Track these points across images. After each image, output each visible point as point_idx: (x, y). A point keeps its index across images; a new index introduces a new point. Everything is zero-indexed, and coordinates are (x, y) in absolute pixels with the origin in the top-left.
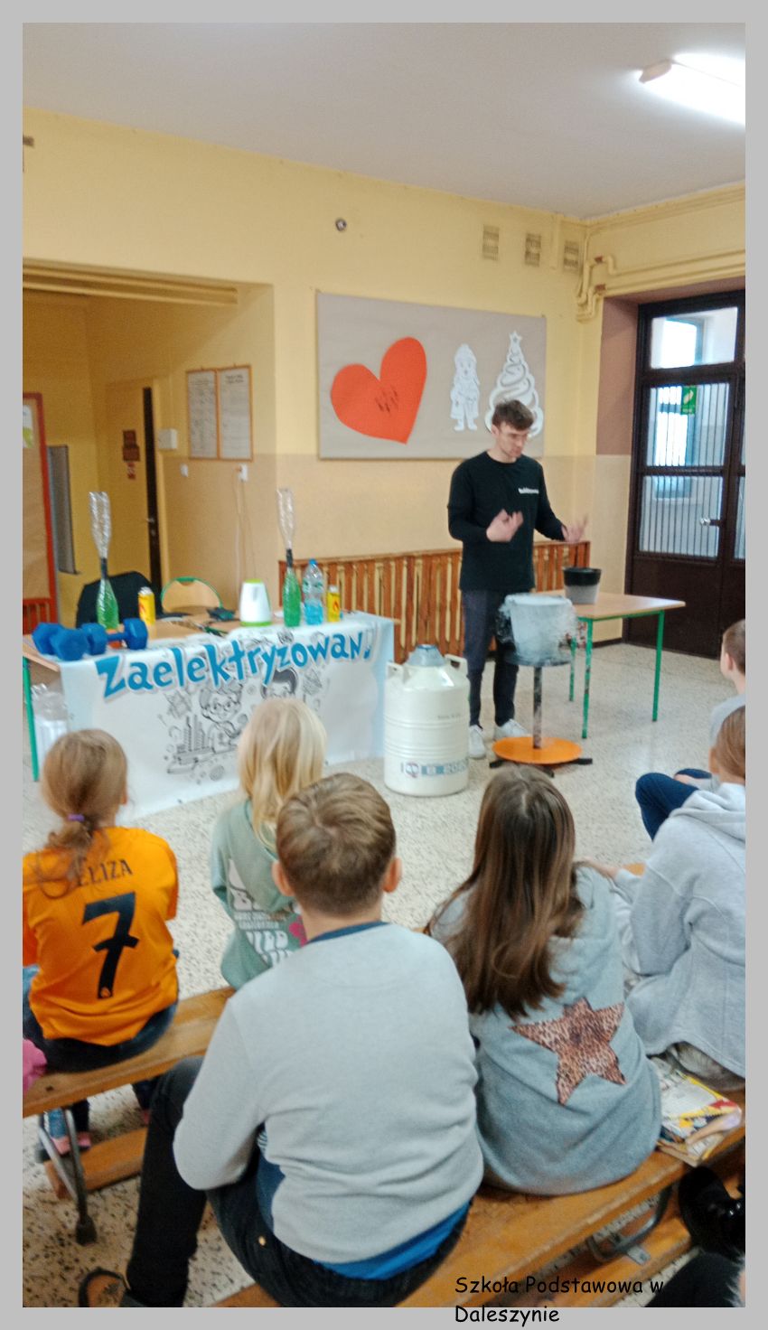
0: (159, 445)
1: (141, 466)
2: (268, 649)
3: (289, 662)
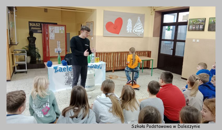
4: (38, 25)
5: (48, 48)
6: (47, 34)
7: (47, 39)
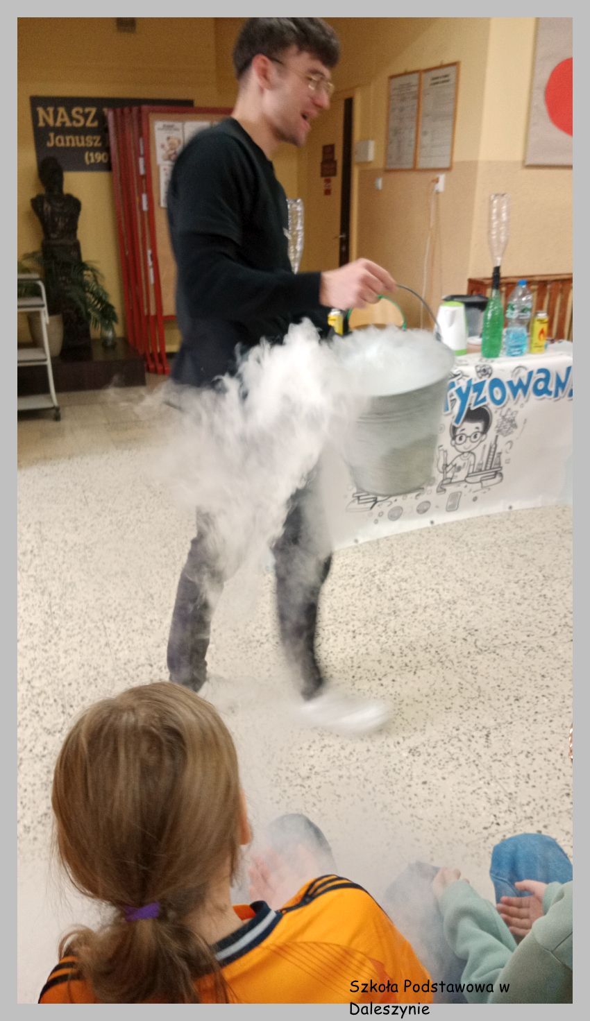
0: (356, 158)
1: (337, 181)
2: (463, 384)
3: (484, 400)
4: (86, 116)
5: (150, 263)
6: (142, 171)
7: (145, 208)
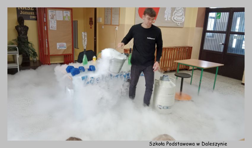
0: (97, 21)
1: (93, 26)
5: (47, 42)
6: (45, 21)
7: (45, 29)
